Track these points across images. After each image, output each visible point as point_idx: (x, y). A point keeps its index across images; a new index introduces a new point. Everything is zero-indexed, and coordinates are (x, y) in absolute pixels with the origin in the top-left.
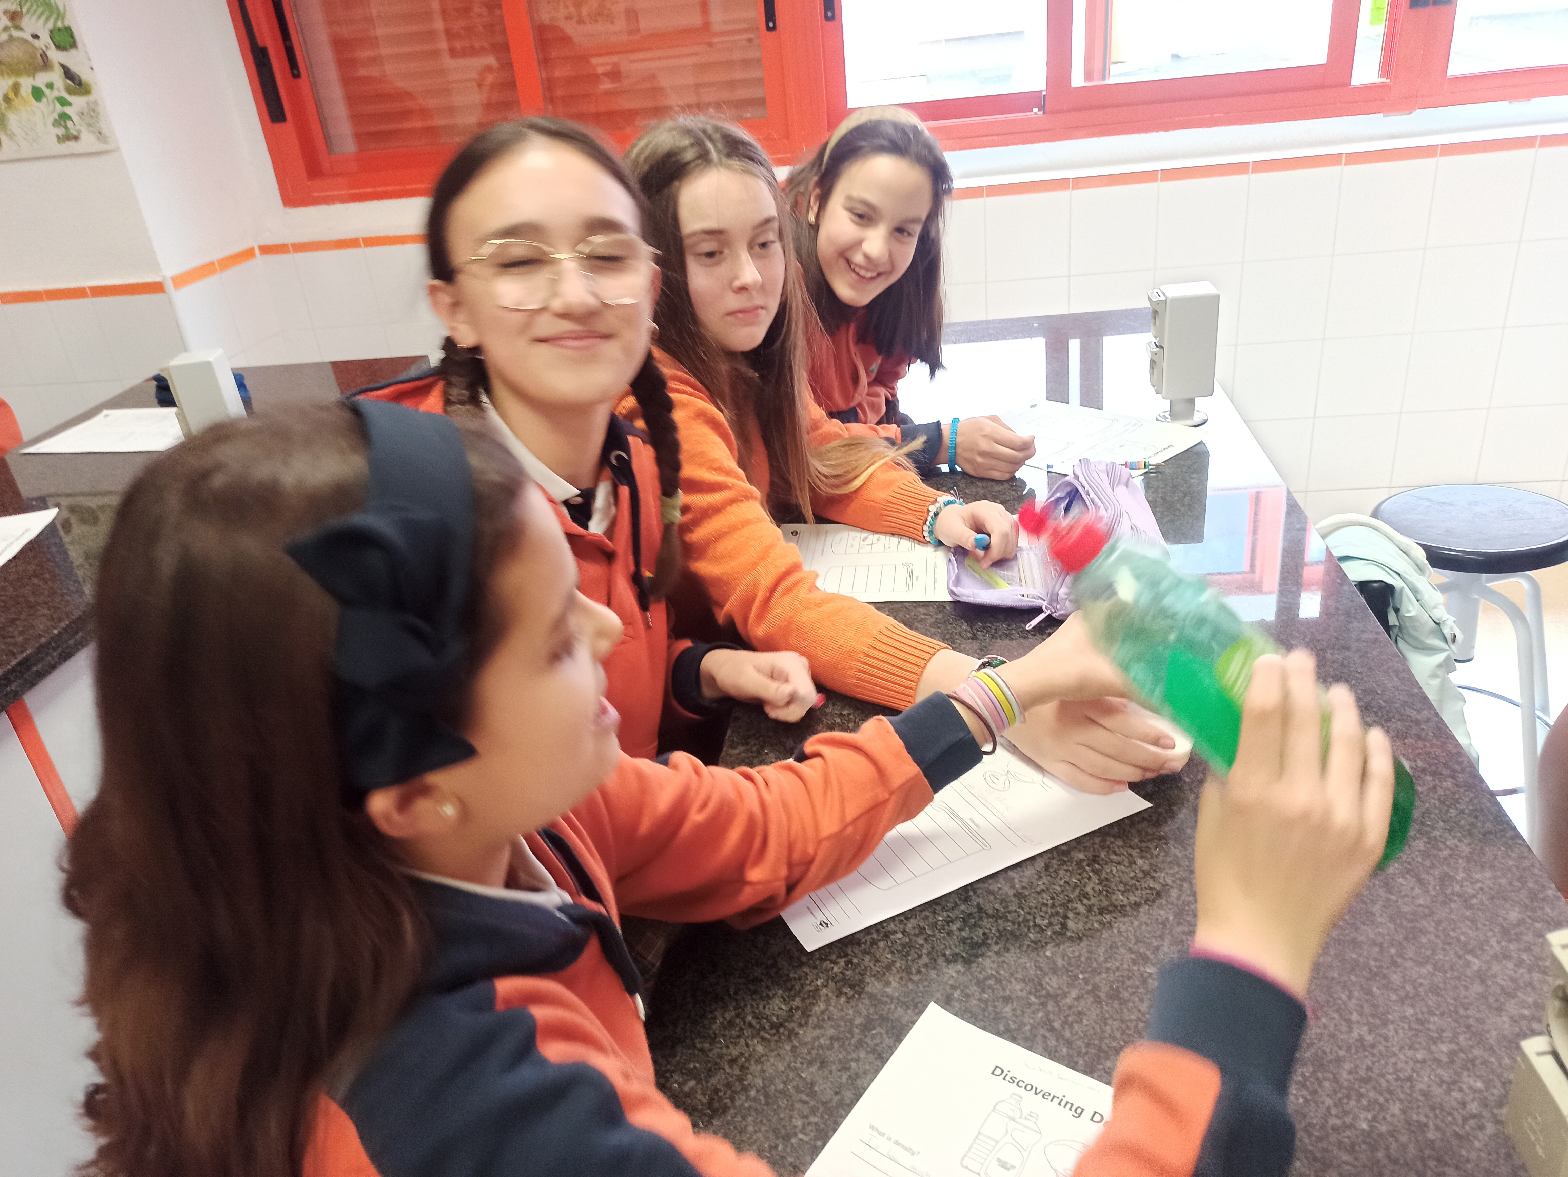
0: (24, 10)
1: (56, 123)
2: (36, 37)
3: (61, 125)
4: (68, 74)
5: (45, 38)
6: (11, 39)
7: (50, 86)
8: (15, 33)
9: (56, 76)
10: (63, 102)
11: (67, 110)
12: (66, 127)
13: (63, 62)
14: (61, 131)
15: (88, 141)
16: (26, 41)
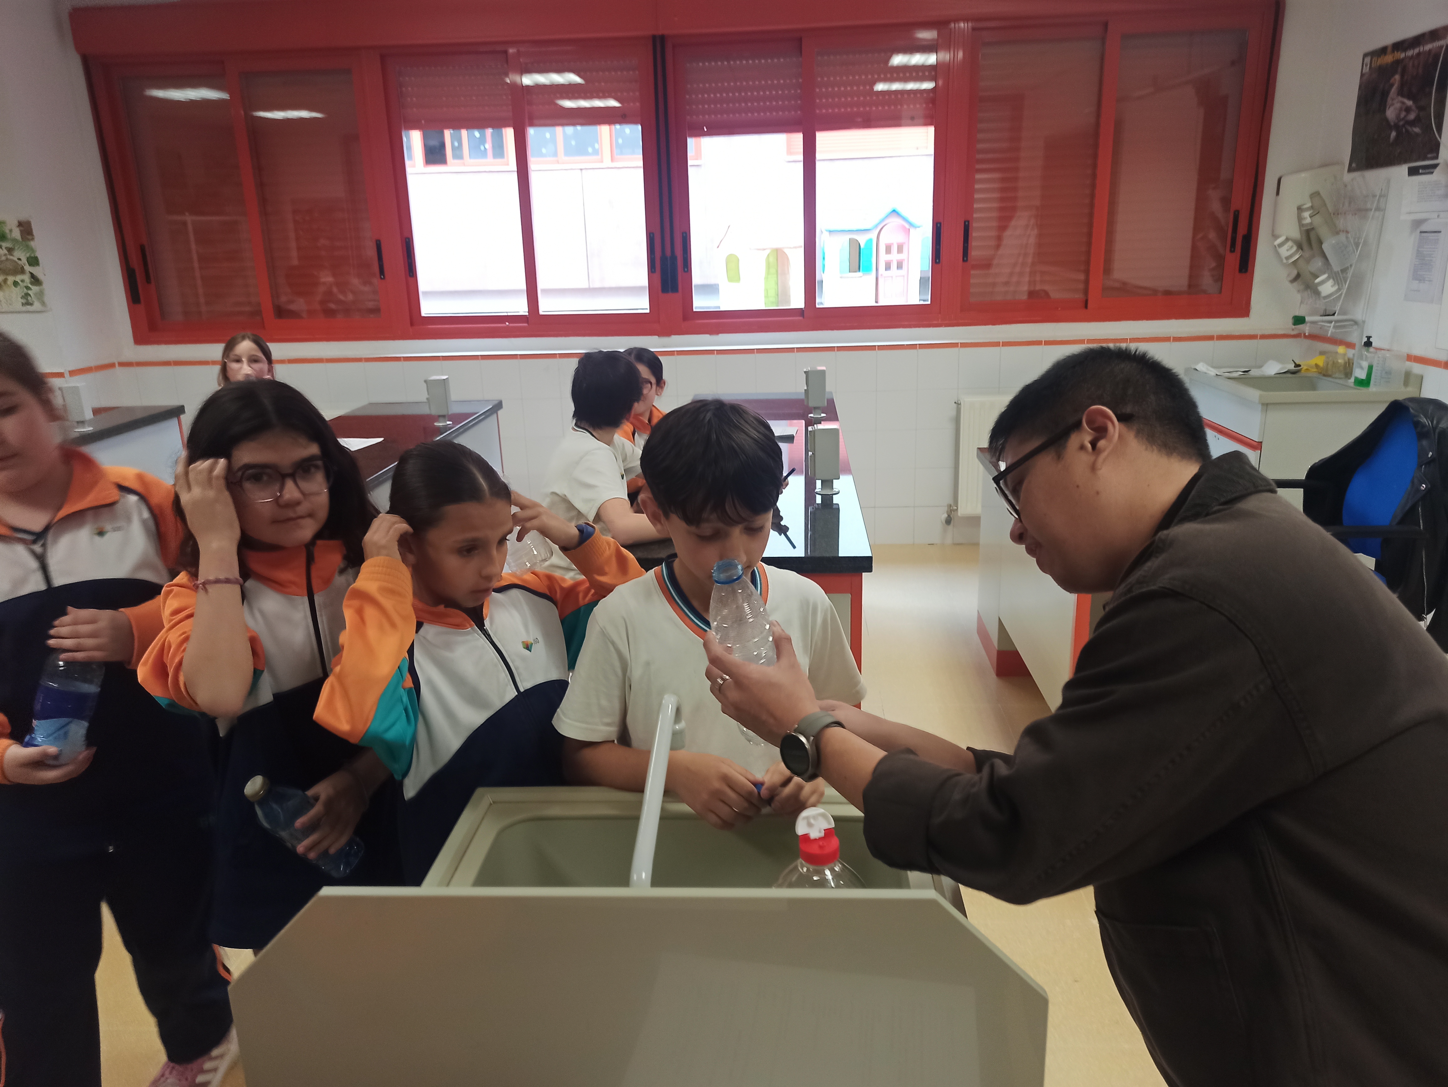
0: (16, 248)
1: (22, 297)
2: (19, 259)
3: (25, 299)
4: (32, 276)
5: (24, 260)
6: (7, 259)
7: (23, 281)
8: (9, 257)
9: (27, 278)
10: (28, 288)
11: (30, 292)
12: (27, 299)
13: (31, 271)
14: (24, 301)
15: (37, 305)
16: (15, 262)
